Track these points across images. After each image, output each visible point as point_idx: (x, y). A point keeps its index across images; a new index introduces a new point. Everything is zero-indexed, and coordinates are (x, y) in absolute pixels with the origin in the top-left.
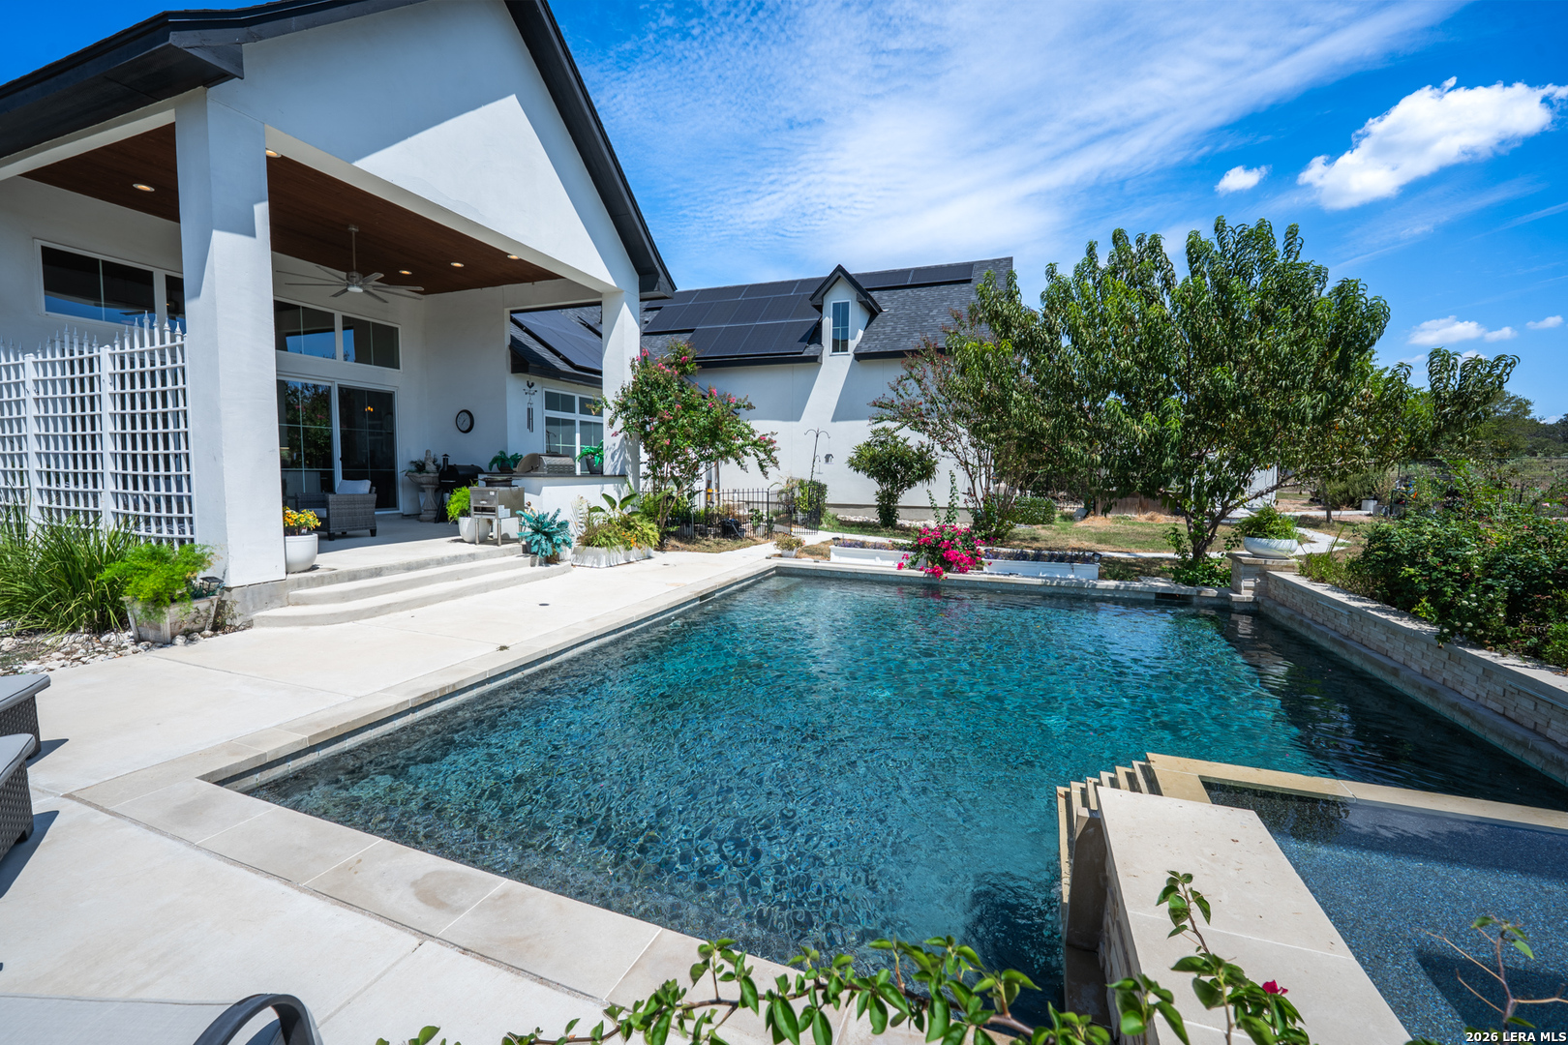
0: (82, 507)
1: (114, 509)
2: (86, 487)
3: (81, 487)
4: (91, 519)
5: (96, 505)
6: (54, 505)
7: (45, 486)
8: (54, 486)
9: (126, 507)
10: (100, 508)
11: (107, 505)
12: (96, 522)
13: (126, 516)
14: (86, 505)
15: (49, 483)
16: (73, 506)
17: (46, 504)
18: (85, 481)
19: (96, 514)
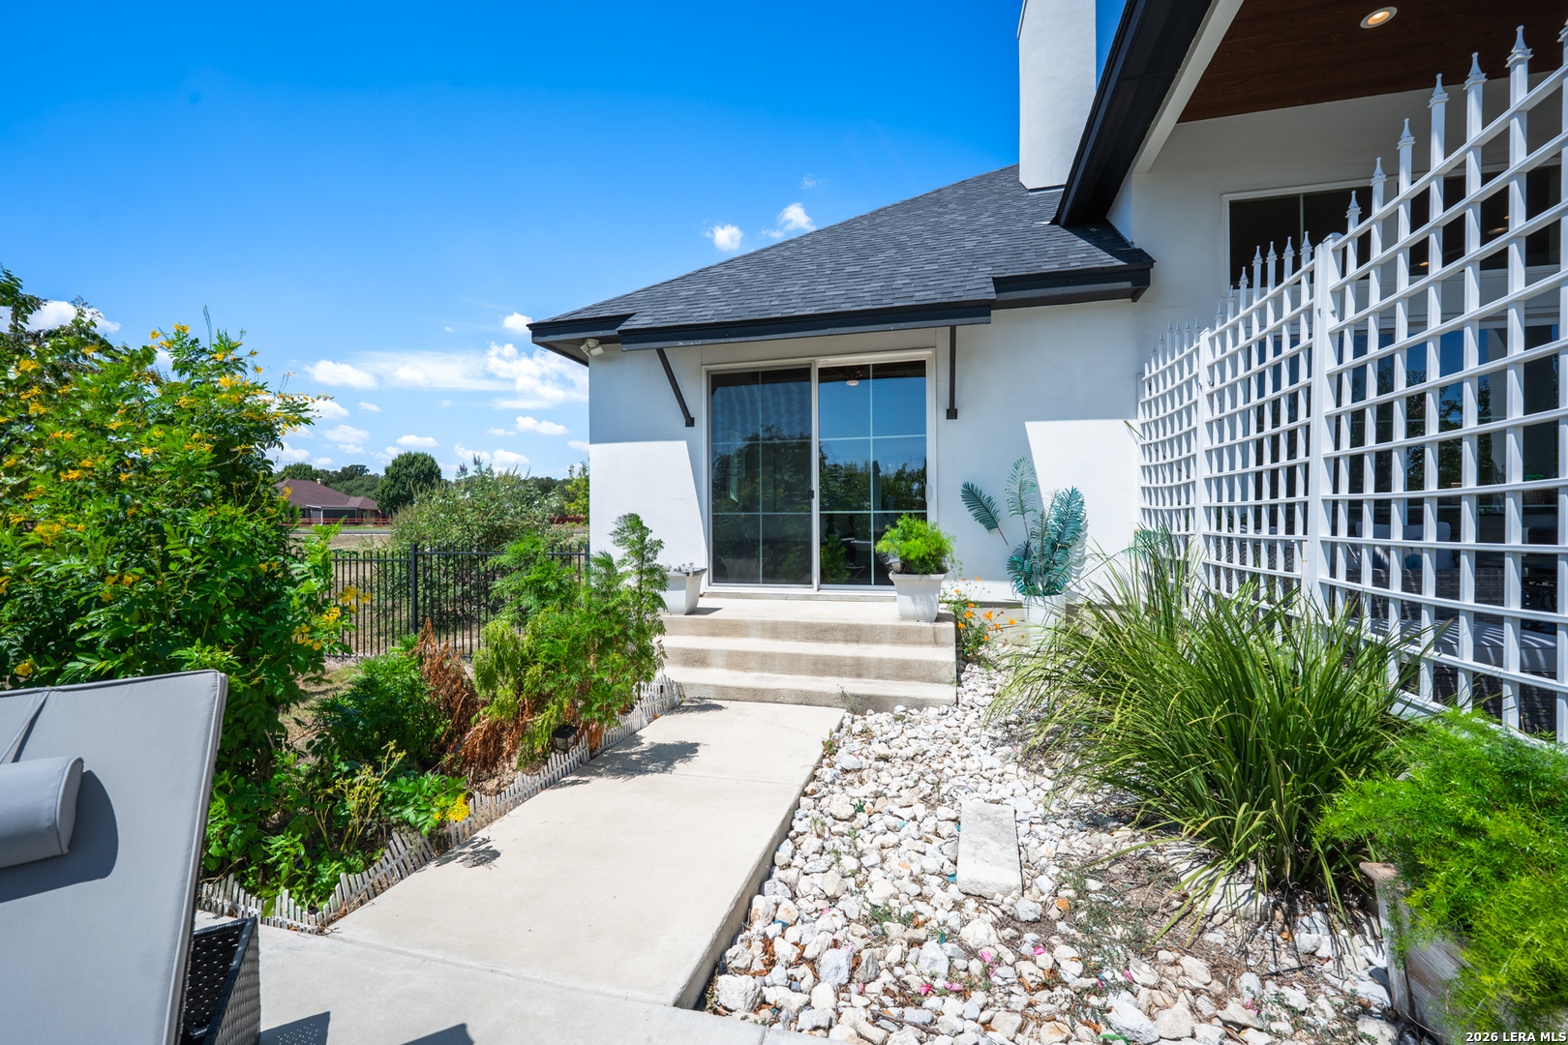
0: (1264, 568)
1: (1325, 577)
2: (1273, 531)
3: (1265, 533)
4: (1279, 596)
5: (1289, 567)
6: (1224, 562)
7: (1214, 531)
8: (1224, 531)
9: (1354, 574)
10: (1297, 573)
11: (1312, 569)
12: (1287, 602)
13: (1353, 596)
14: (1272, 565)
15: (1219, 527)
16: (1249, 566)
17: (1213, 561)
18: (1273, 522)
19: (1287, 583)
